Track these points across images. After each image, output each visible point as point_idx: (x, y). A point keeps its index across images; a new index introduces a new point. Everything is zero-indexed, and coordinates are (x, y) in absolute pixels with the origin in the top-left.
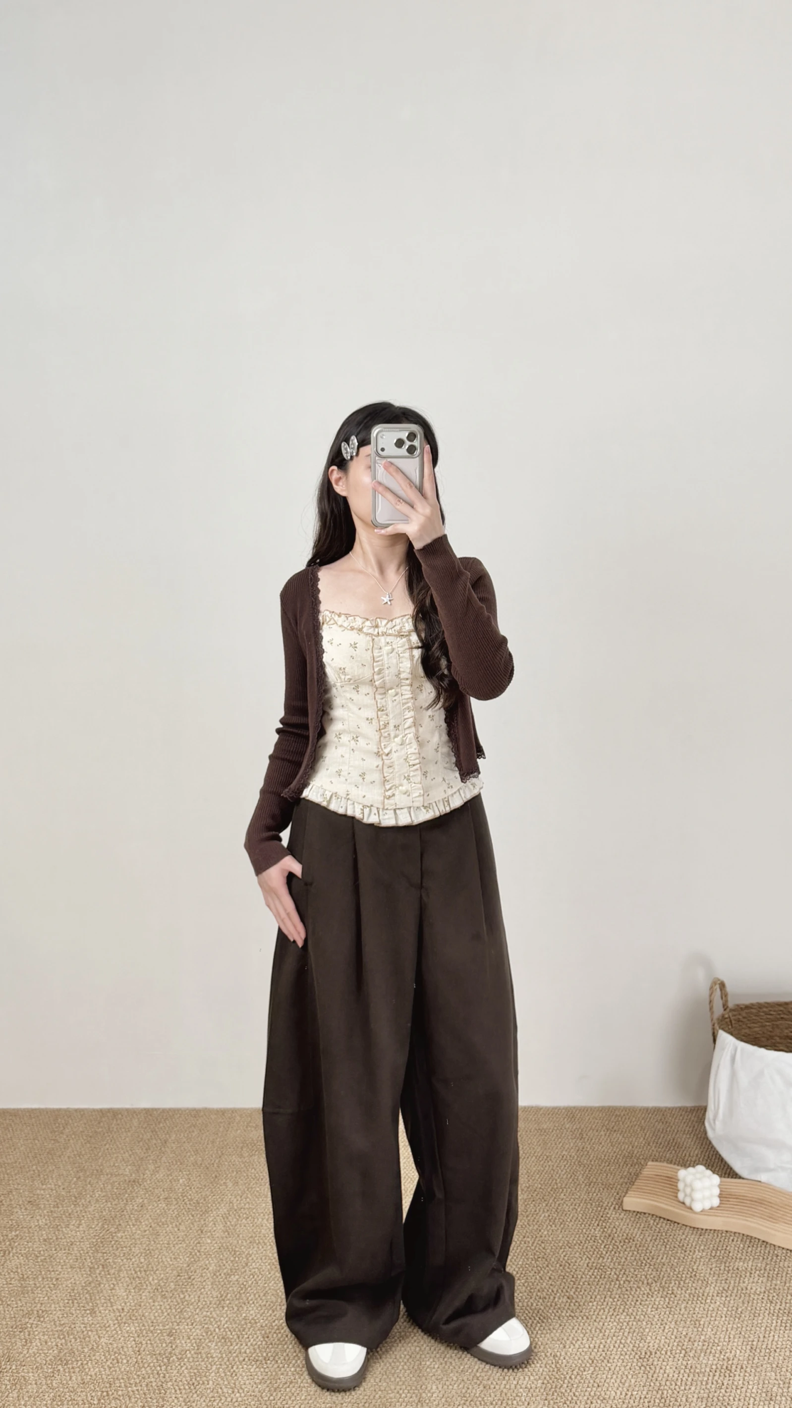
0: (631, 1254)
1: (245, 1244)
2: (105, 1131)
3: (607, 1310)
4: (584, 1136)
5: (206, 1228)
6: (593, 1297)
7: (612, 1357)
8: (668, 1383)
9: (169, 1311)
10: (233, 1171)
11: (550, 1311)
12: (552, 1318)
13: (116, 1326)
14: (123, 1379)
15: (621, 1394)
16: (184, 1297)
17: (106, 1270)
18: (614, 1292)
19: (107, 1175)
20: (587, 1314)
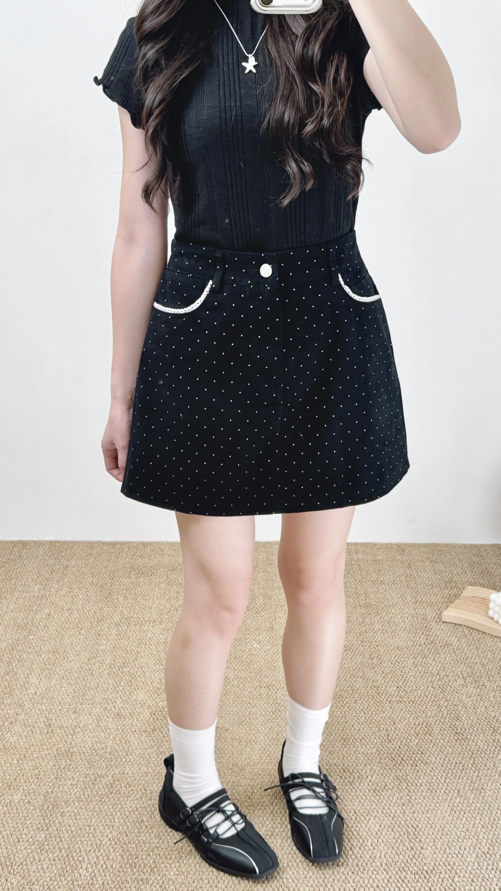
0: (449, 655)
1: (135, 645)
2: (16, 558)
3: (429, 697)
4: (412, 565)
5: (102, 633)
6: (418, 687)
7: (433, 732)
8: (479, 753)
9: (74, 694)
10: (123, 589)
11: (383, 697)
12: (384, 702)
13: (31, 705)
14: (37, 745)
15: (440, 759)
16: (86, 684)
17: (21, 663)
18: (435, 684)
19: (19, 592)
20: (413, 700)
